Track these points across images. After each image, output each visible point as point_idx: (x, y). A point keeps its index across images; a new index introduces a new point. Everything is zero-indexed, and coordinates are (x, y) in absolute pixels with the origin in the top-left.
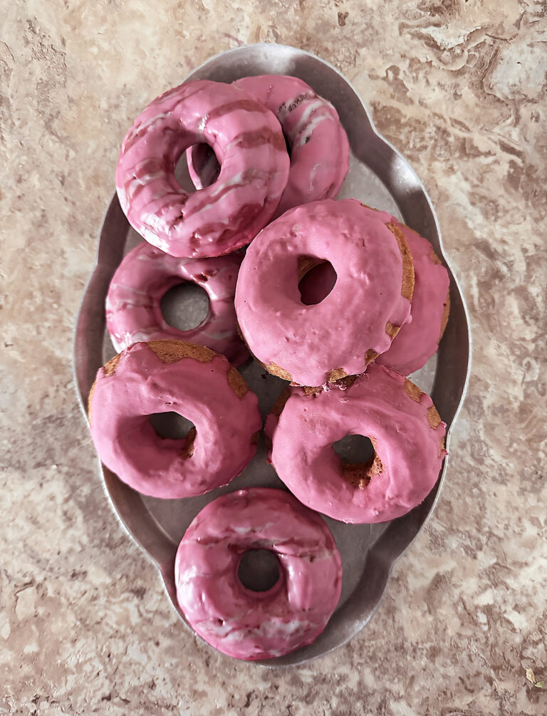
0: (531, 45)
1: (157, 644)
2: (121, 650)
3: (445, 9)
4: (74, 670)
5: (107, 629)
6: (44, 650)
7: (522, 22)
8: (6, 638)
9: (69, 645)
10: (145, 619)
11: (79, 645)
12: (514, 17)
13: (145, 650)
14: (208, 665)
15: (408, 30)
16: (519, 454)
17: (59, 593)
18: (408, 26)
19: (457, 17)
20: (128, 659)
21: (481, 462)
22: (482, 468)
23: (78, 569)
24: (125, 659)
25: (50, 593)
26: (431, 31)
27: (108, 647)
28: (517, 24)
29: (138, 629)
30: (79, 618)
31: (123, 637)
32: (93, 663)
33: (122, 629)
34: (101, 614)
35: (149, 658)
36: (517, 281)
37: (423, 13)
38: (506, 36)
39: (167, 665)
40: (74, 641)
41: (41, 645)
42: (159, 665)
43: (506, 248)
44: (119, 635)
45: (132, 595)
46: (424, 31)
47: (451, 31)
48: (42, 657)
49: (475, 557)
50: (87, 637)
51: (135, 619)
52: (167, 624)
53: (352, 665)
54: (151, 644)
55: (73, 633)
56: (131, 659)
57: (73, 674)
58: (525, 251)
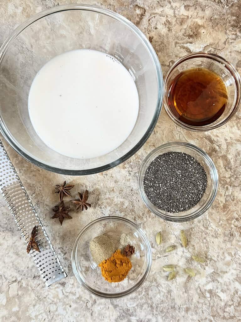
0: (231, 52)
1: (70, 306)
2: (55, 309)
3: (194, 36)
4: (34, 318)
5: (49, 300)
6: (21, 310)
7: (227, 42)
8: (4, 305)
9: (32, 307)
10: (65, 296)
11: (36, 307)
12: (223, 40)
13: (65, 309)
14: (92, 315)
15: (178, 45)
16: (223, 225)
17: (28, 285)
18: (178, 43)
19: (199, 39)
20: (58, 313)
21: (207, 228)
22: (207, 231)
23: (36, 274)
24: (57, 313)
25: (24, 285)
26: (188, 45)
27: (49, 308)
28: (225, 43)
29: (62, 300)
30: (37, 295)
31: (56, 304)
32: (42, 315)
33: (55, 300)
34: (46, 294)
35: (67, 312)
36: (223, 152)
37: (185, 38)
38: (220, 48)
39: (75, 315)
40: (34, 306)
41: (20, 308)
42: (71, 316)
43: (218, 139)
44: (54, 303)
45: (60, 285)
46: (185, 45)
47: (197, 45)
48: (20, 313)
49: (205, 269)
50: (40, 304)
51: (61, 296)
52: (74, 298)
53: (153, 315)
54: (68, 306)
55: (34, 302)
56: (59, 313)
57: (34, 320)
58: (226, 140)
